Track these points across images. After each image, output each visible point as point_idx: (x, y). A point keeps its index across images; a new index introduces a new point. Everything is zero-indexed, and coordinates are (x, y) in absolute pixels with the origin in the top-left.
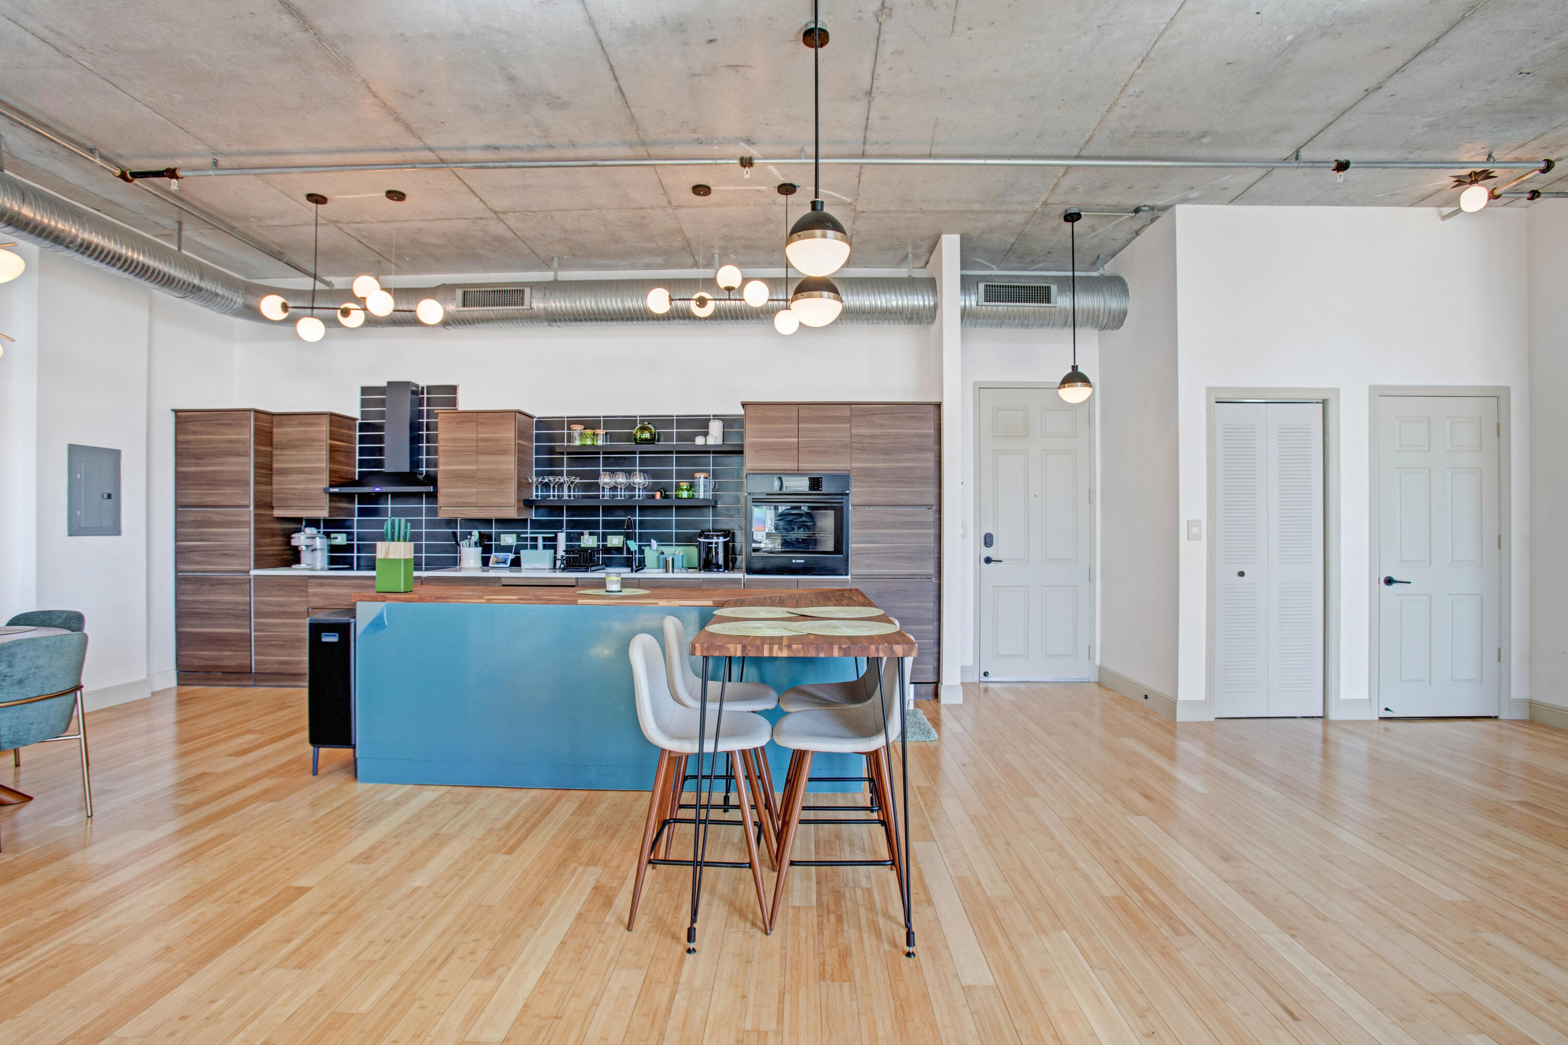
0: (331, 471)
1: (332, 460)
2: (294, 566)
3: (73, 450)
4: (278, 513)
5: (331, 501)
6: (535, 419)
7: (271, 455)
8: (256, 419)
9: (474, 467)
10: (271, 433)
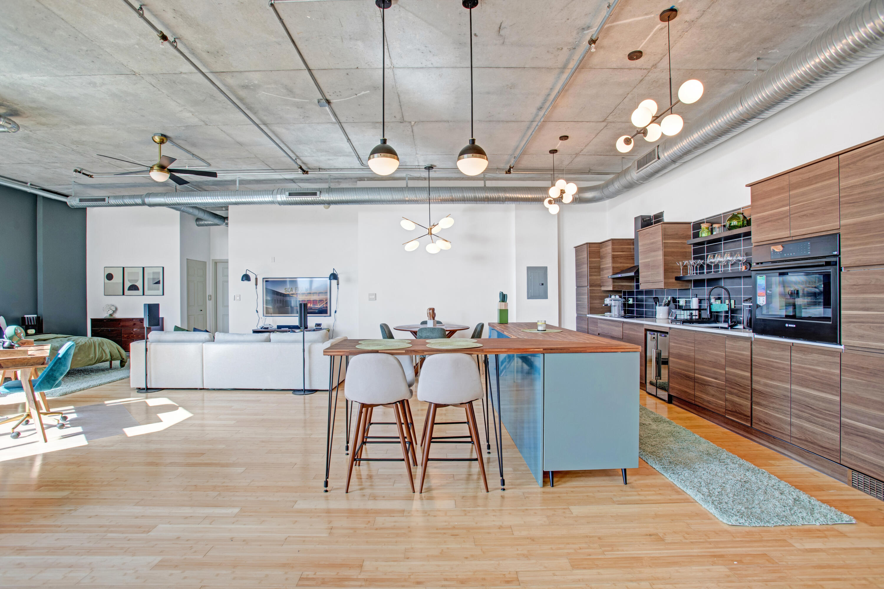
0: (613, 268)
1: (614, 262)
2: (606, 314)
3: (529, 268)
4: (603, 289)
5: (613, 282)
6: (692, 224)
7: (600, 262)
8: (589, 247)
9: (649, 260)
10: (600, 252)
